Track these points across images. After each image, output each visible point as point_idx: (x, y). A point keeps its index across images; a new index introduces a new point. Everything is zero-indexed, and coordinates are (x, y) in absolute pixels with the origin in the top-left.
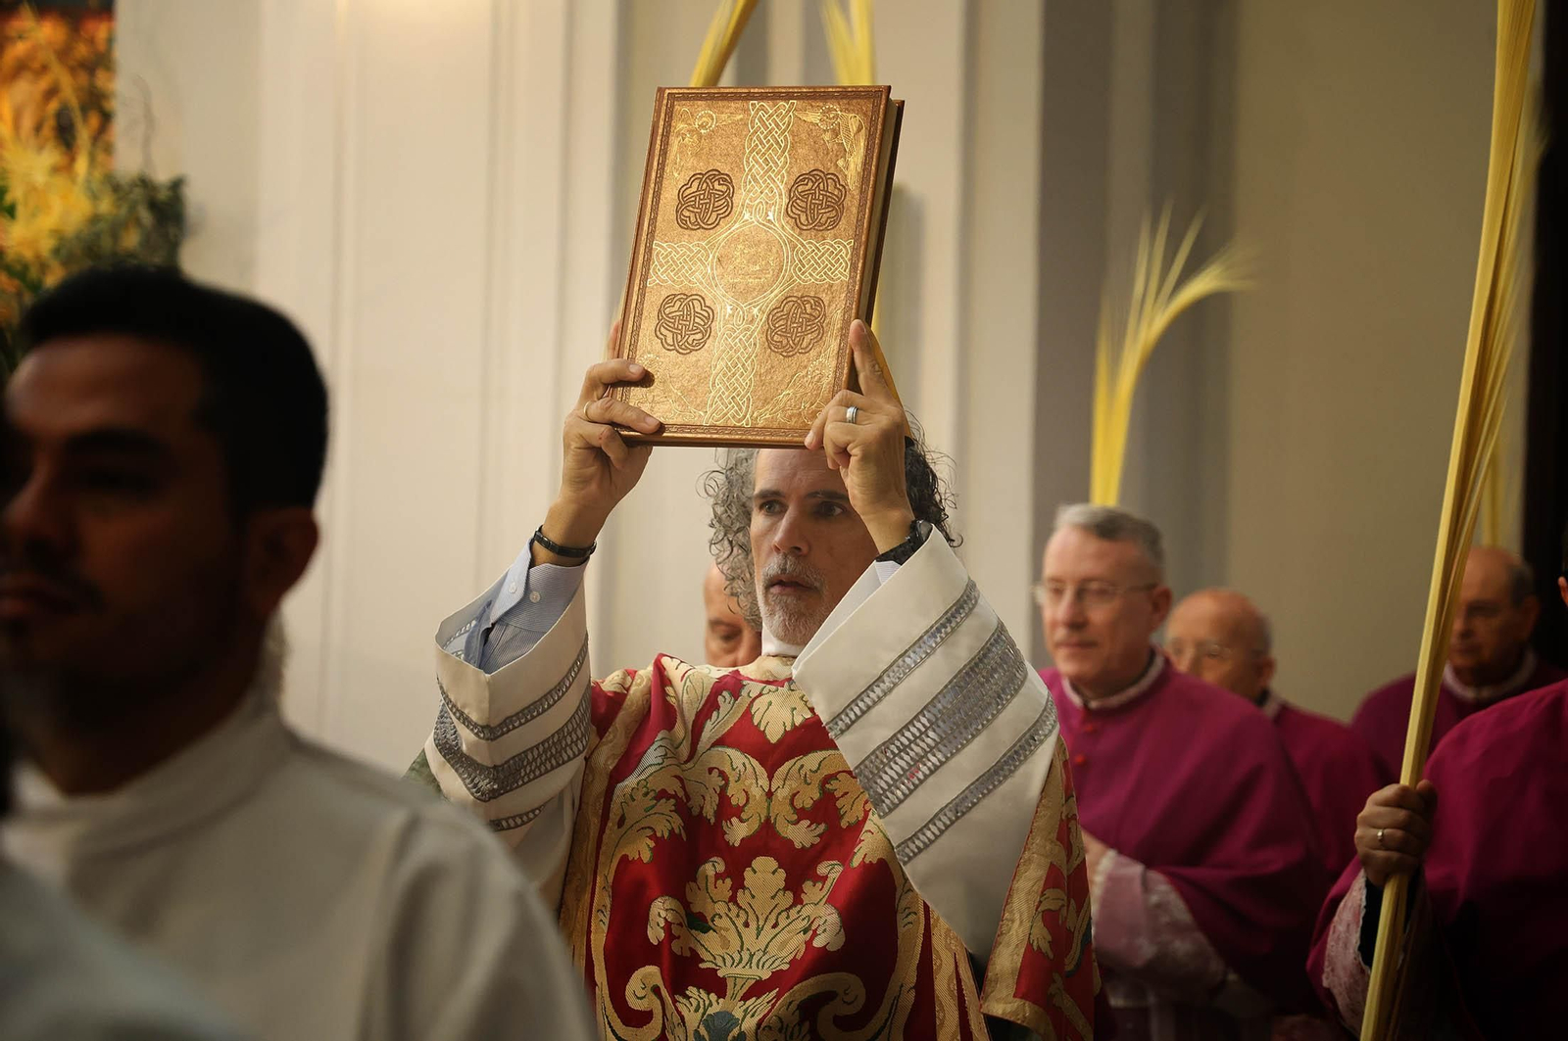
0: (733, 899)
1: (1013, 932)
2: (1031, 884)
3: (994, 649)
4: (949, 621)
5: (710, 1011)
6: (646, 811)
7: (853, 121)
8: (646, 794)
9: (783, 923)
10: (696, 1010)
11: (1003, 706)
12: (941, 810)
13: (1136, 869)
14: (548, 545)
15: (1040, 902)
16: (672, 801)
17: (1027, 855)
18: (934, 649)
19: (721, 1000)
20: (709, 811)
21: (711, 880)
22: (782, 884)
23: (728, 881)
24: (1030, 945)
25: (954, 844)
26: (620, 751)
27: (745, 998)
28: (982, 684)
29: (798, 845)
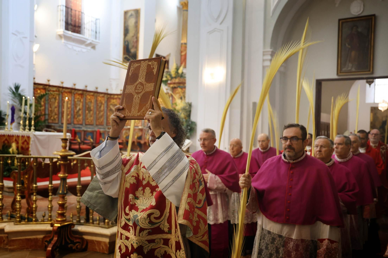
0: (143, 194)
1: (182, 207)
2: (185, 197)
3: (176, 154)
4: (167, 149)
5: (135, 214)
6: (130, 179)
7: (156, 63)
8: (130, 176)
9: (149, 199)
10: (132, 214)
11: (178, 165)
12: (168, 184)
13: (214, 175)
14: (109, 137)
15: (187, 201)
16: (134, 177)
17: (184, 192)
18: (164, 155)
19: (137, 212)
20: (141, 179)
21: (140, 190)
22: (150, 192)
23: (143, 191)
24: (185, 209)
25: (172, 189)
26: (128, 169)
27: (140, 212)
28: (174, 161)
29: (153, 185)
